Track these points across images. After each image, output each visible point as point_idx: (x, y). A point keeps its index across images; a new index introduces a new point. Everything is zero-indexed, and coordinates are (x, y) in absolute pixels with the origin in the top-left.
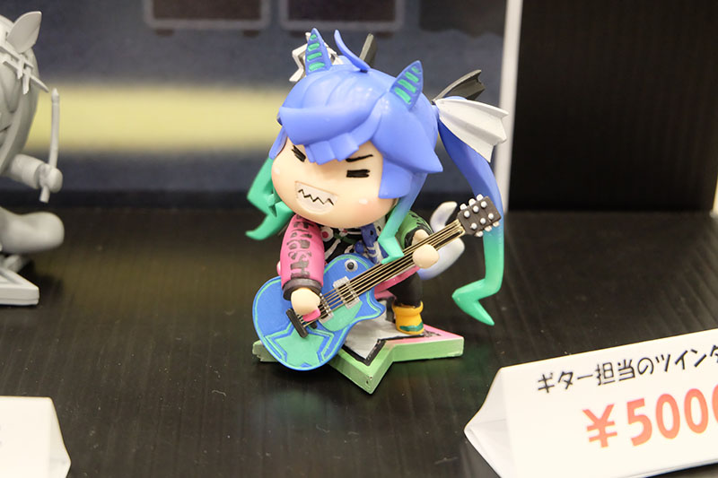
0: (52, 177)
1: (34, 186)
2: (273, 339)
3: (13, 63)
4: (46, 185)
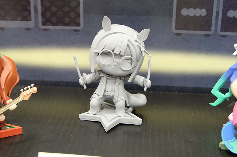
0: (148, 83)
1: (142, 86)
2: (228, 142)
3: (139, 45)
4: (146, 85)
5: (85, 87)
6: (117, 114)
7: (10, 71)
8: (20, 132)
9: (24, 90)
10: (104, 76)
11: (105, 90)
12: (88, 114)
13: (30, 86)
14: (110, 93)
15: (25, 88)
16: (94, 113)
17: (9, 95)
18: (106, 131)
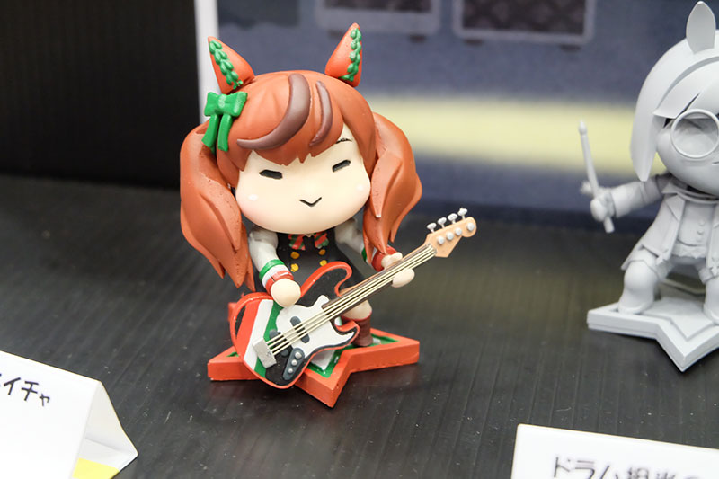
5: (609, 227)
6: (711, 318)
7: (398, 165)
8: (414, 357)
9: (438, 227)
10: (676, 194)
11: (678, 240)
12: (617, 311)
13: (456, 213)
14: (693, 248)
15: (442, 221)
16: (637, 309)
17: (392, 240)
18: (682, 370)
